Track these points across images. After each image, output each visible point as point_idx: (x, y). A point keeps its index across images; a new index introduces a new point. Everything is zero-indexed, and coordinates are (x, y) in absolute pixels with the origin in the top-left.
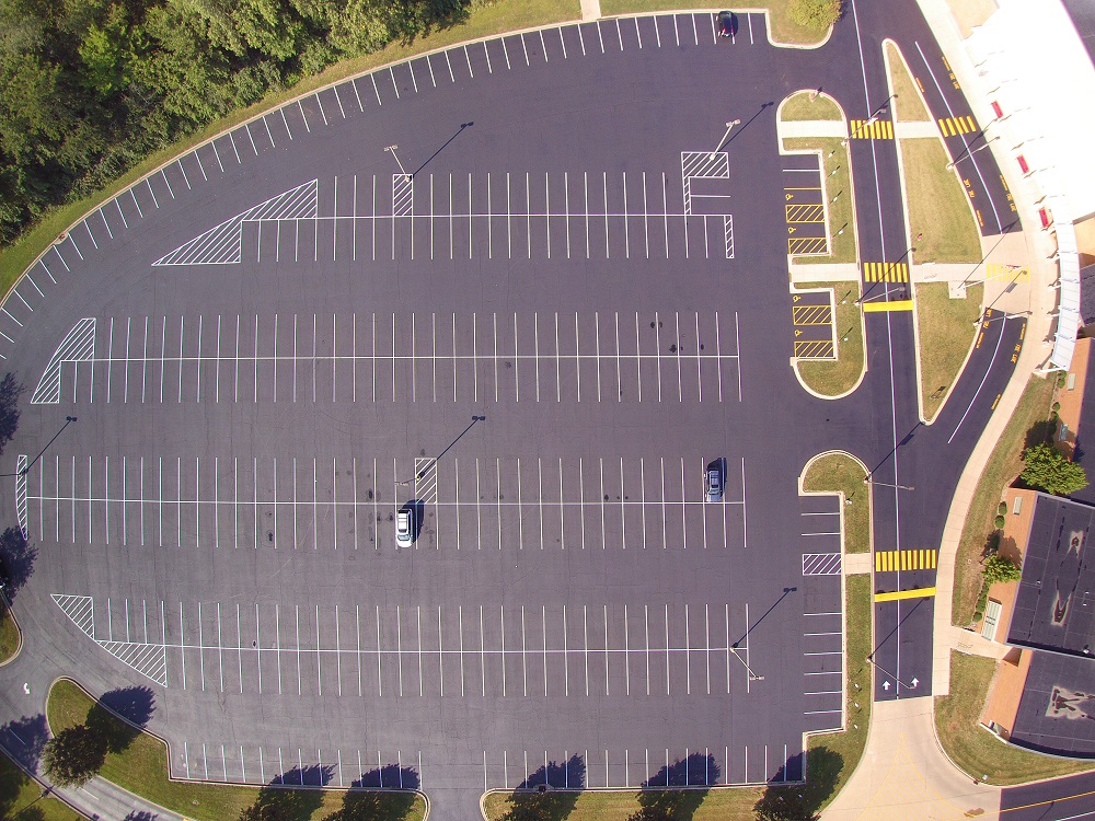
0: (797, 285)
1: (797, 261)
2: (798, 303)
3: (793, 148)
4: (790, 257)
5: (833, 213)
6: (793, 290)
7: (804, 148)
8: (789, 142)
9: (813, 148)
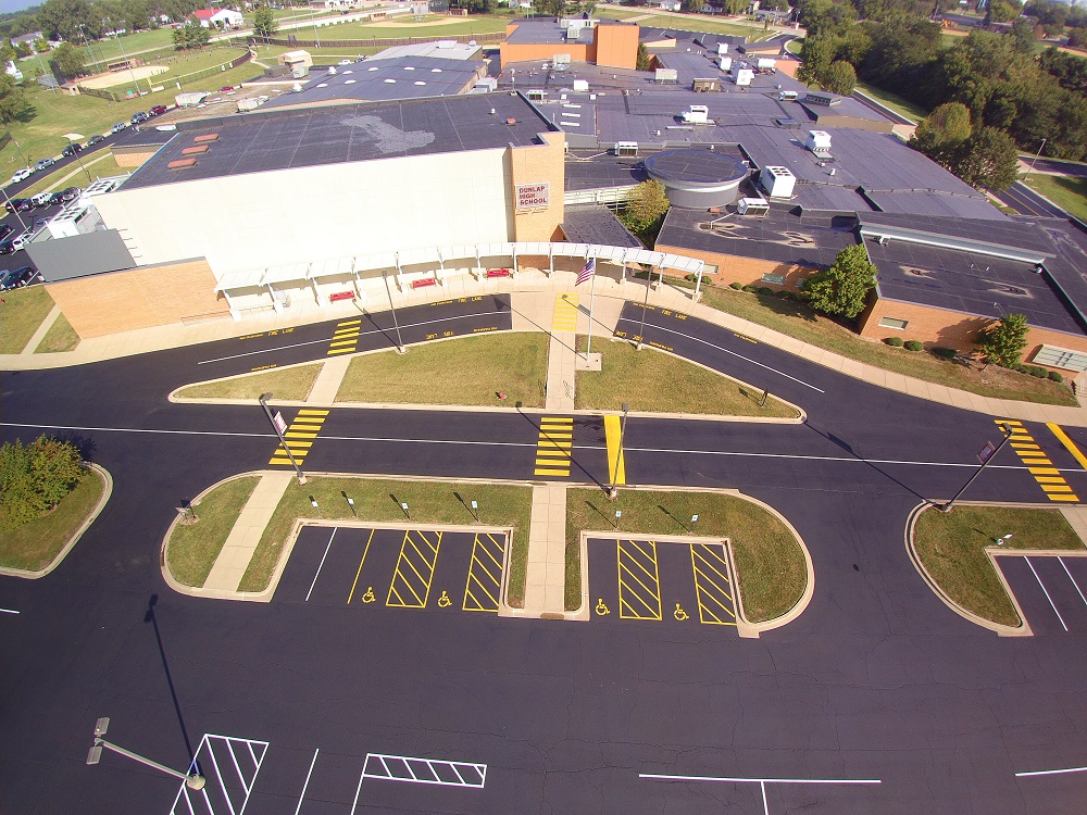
0: (572, 602)
1: (517, 597)
2: (612, 604)
3: (270, 572)
4: (505, 610)
5: (429, 514)
6: (582, 614)
7: (279, 550)
8: (251, 580)
9: (287, 534)
